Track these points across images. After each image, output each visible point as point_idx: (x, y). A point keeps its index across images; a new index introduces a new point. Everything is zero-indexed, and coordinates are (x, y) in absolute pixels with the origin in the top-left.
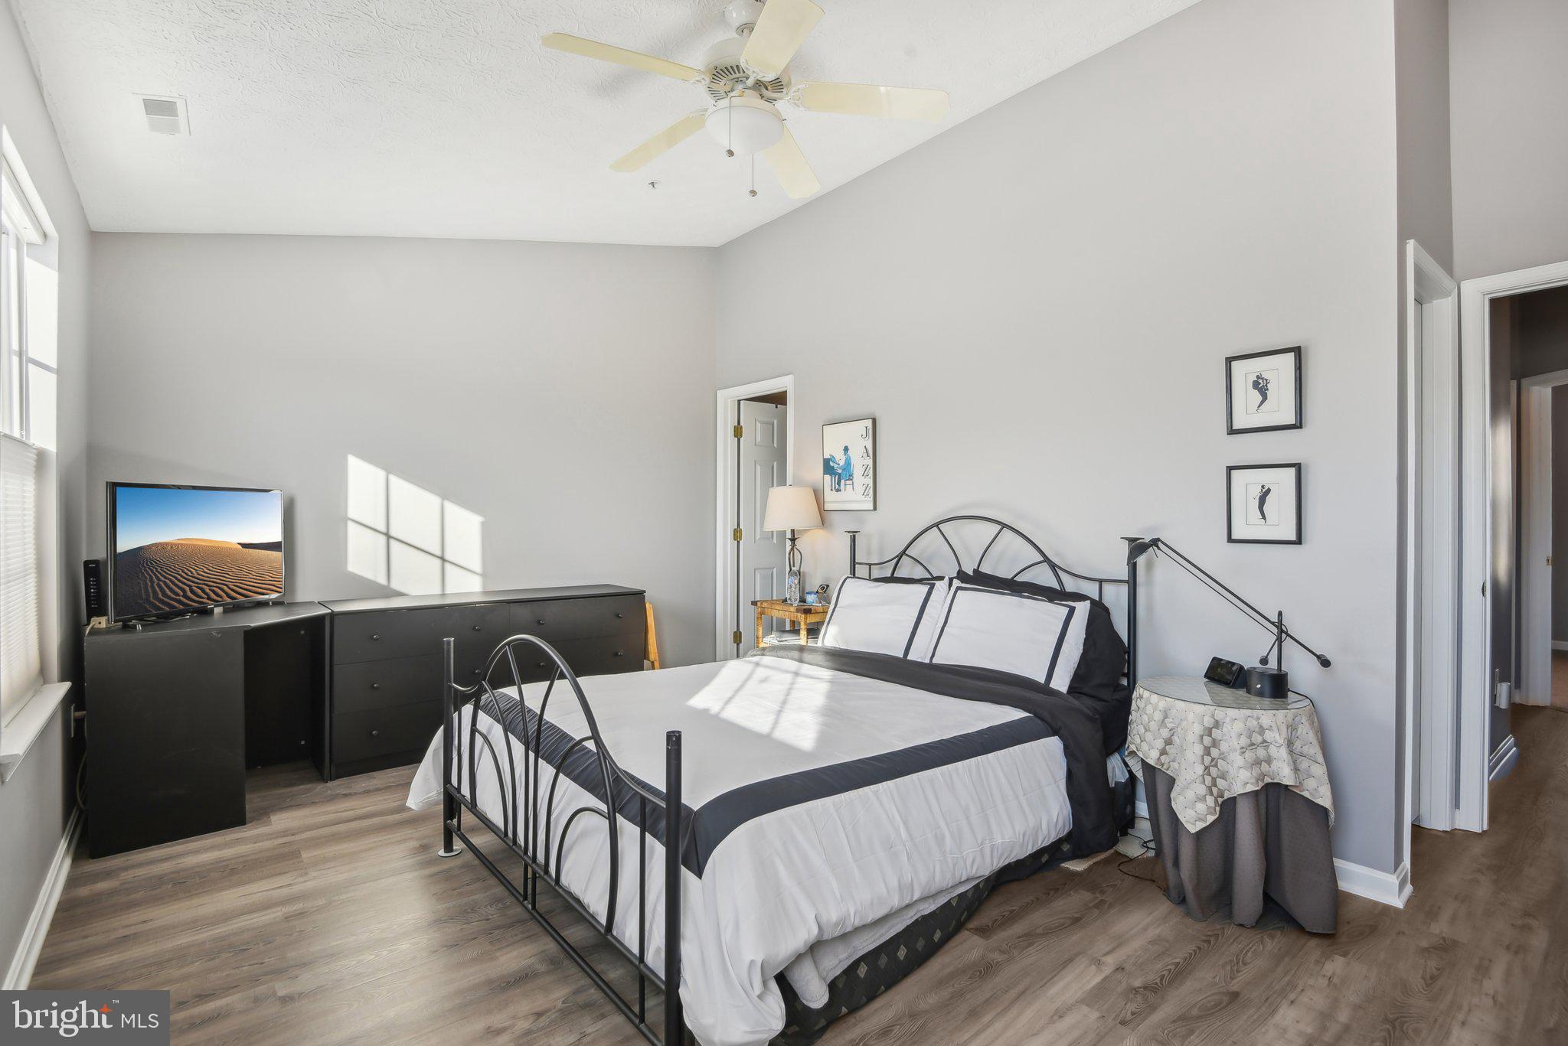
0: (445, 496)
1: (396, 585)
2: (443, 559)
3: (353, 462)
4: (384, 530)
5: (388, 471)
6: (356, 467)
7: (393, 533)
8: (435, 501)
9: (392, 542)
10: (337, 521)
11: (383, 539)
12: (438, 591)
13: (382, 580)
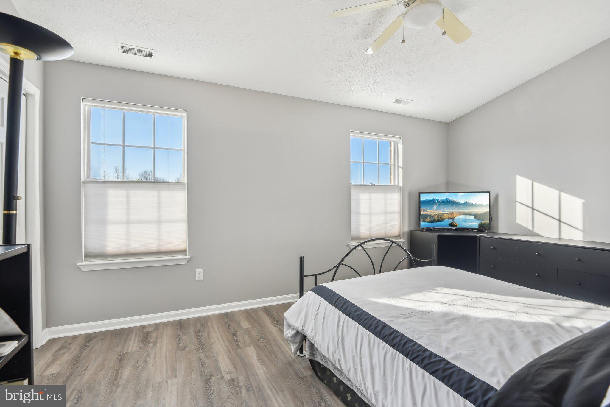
0: (561, 190)
1: (536, 231)
2: (560, 221)
3: (518, 178)
4: (531, 206)
5: (533, 181)
6: (520, 179)
7: (535, 208)
8: (556, 192)
9: (535, 212)
10: (512, 202)
11: (531, 210)
12: (557, 236)
13: (530, 228)
